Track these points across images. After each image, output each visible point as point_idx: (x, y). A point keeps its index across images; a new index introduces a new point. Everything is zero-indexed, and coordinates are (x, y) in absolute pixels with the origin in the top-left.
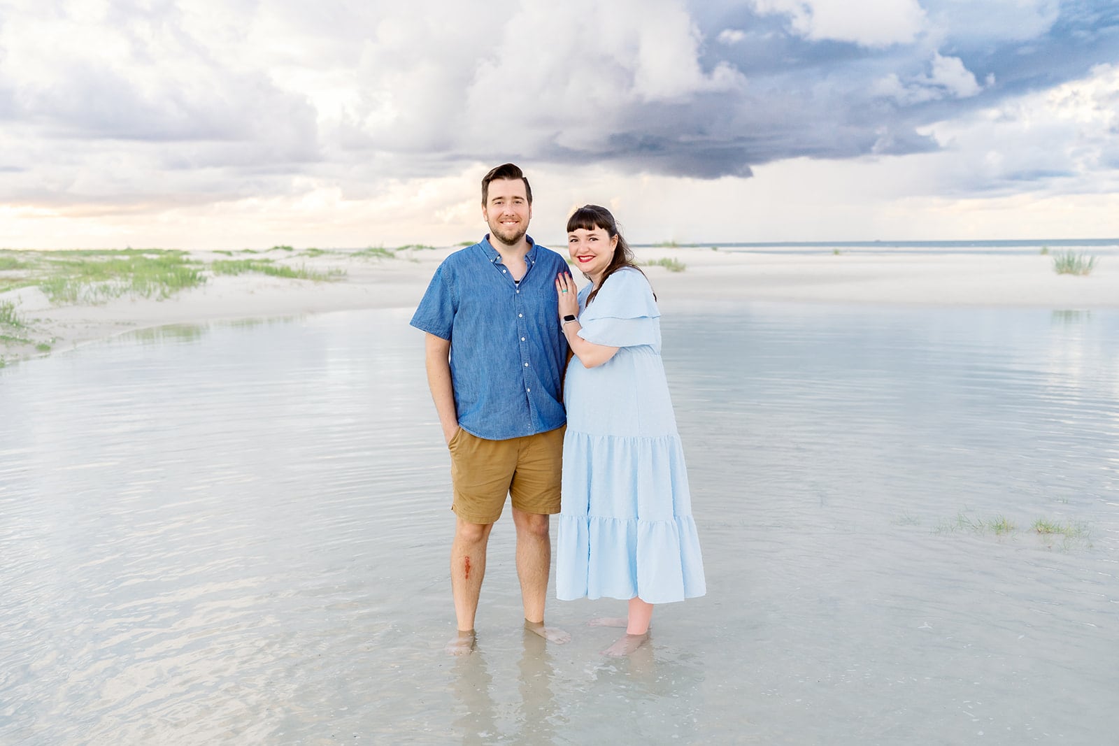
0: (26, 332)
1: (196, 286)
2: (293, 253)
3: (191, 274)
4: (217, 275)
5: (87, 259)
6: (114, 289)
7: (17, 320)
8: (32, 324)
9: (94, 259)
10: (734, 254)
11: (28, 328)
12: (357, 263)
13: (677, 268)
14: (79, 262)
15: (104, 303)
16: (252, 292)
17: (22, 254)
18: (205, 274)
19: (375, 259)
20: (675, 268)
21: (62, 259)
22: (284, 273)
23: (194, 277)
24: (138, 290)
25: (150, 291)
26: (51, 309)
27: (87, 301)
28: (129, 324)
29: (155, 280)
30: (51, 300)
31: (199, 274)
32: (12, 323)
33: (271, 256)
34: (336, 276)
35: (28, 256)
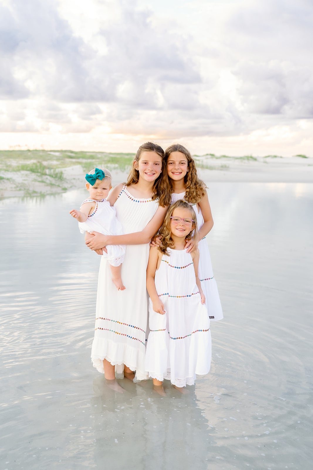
6: (111, 168)
7: (64, 177)
12: (237, 163)
19: (246, 161)
34: (224, 168)
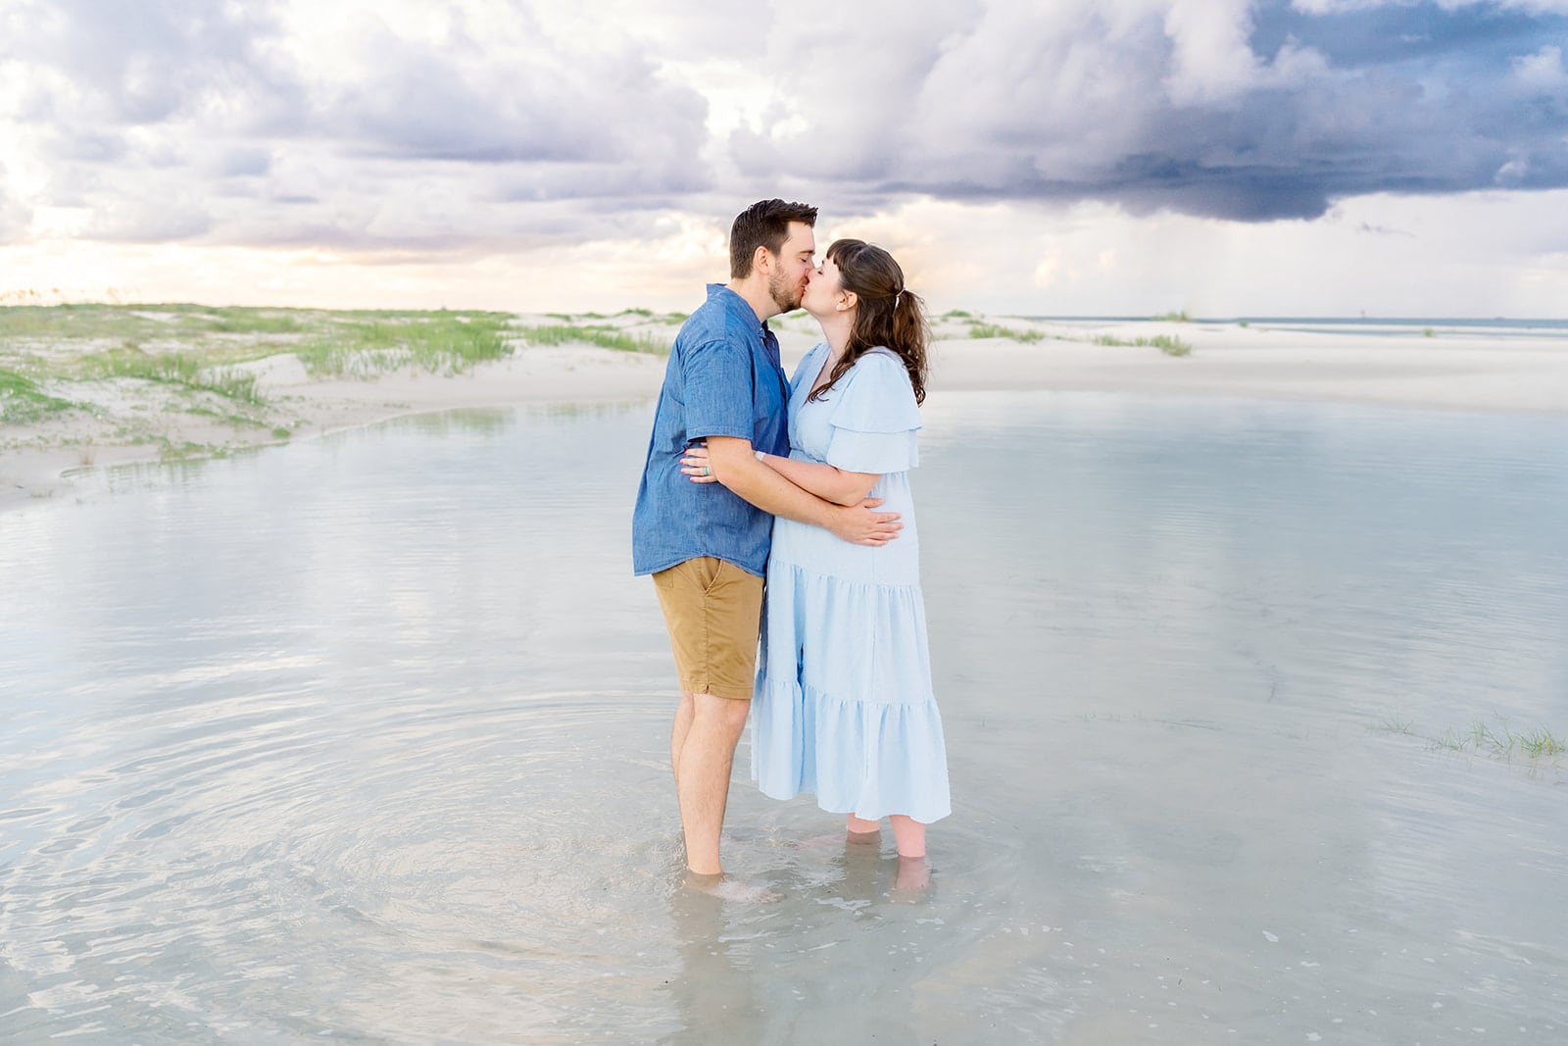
0: (266, 413)
1: (499, 359)
2: (646, 319)
3: (494, 342)
4: (532, 345)
5: (384, 322)
6: (392, 360)
7: (258, 393)
8: (281, 401)
9: (393, 322)
10: (1271, 333)
11: (269, 407)
13: (1178, 350)
14: (372, 324)
15: (375, 377)
16: (572, 369)
17: (302, 314)
18: (511, 343)
20: (1174, 351)
21: (350, 321)
22: (621, 345)
23: (498, 346)
24: (421, 361)
25: (436, 364)
26: (309, 384)
27: (355, 374)
28: (401, 406)
29: (446, 349)
30: (310, 372)
31: (504, 343)
32: (250, 400)
33: (615, 323)
35: (311, 317)
